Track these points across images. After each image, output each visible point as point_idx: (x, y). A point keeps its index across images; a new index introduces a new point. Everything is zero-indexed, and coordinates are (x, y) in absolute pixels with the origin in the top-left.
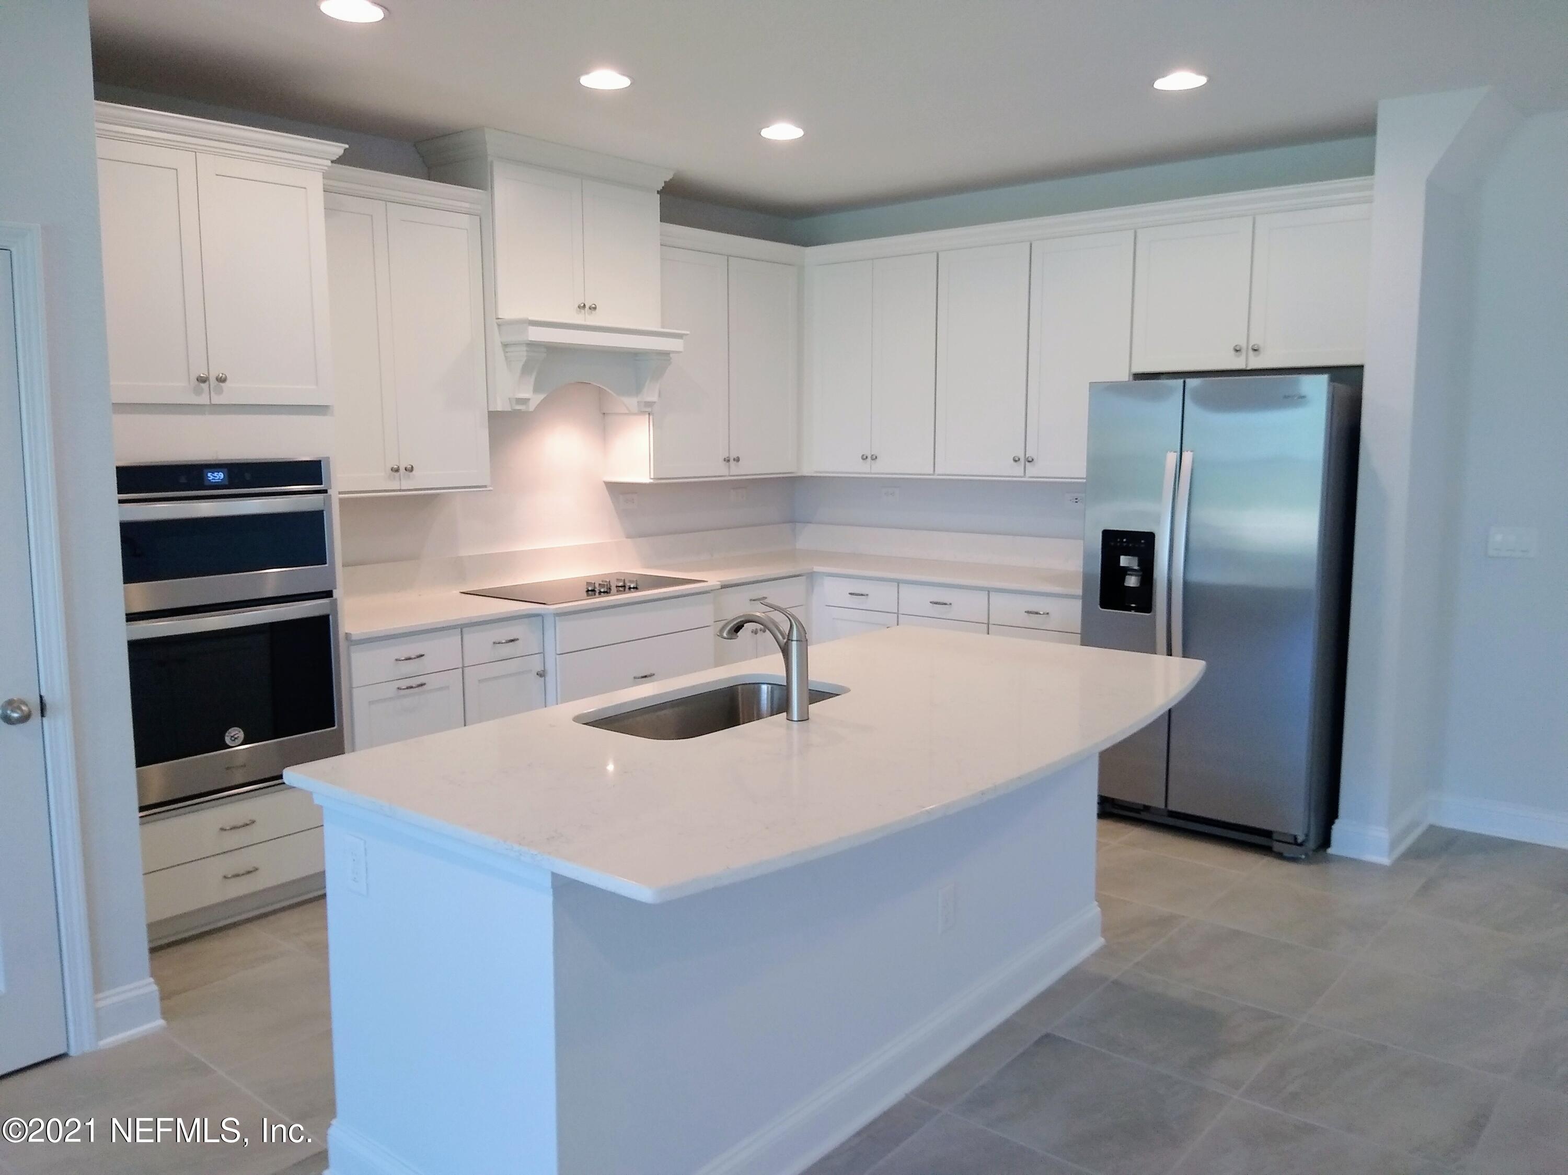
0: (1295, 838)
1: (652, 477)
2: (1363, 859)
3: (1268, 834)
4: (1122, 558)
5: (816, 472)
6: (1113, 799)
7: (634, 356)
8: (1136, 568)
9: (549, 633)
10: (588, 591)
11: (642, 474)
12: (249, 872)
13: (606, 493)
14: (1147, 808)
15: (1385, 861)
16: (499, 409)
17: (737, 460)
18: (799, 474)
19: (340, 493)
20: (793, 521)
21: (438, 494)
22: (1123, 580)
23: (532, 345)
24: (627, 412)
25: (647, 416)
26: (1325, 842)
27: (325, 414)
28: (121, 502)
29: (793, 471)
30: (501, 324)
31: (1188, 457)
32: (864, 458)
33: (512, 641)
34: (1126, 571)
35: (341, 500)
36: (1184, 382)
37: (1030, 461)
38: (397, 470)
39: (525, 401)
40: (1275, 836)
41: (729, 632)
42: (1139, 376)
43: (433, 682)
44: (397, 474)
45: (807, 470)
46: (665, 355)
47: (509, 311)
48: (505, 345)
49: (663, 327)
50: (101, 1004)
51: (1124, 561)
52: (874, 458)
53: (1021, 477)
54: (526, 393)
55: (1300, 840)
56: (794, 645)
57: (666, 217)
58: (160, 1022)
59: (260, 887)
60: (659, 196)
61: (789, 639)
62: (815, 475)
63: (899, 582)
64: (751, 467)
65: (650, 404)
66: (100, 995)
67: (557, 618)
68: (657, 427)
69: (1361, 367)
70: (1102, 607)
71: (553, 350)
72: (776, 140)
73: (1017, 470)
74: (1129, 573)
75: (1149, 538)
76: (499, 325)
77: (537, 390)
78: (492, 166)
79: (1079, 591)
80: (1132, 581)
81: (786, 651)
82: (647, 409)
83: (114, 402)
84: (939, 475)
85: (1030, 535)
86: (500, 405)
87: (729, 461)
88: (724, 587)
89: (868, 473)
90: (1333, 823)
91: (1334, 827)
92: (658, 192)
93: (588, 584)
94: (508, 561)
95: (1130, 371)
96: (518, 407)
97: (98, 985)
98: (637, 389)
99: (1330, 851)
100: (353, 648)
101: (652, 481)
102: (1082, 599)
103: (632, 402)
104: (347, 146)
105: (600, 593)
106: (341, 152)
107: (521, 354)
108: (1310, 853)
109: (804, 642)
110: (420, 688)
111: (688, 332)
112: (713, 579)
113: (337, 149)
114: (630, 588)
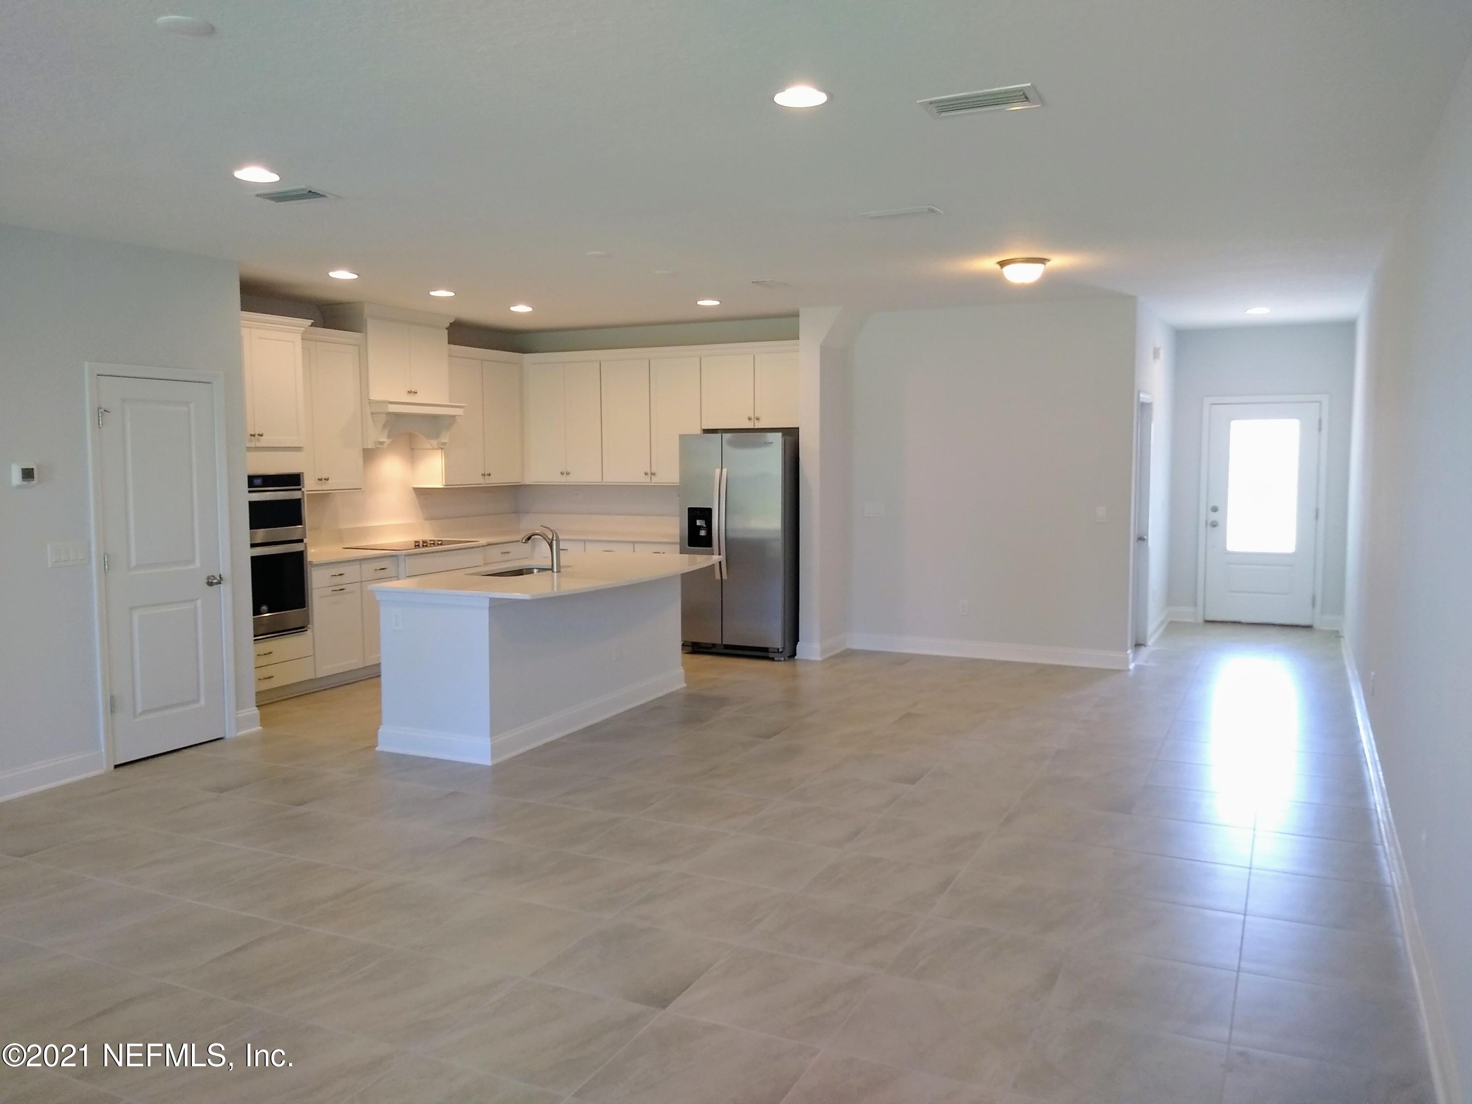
0: (778, 649)
1: (444, 484)
2: (811, 659)
3: (766, 650)
4: (698, 521)
5: (533, 482)
6: (698, 643)
7: (435, 417)
8: (705, 526)
9: (402, 566)
10: (416, 546)
11: (438, 483)
12: (269, 678)
13: (413, 493)
14: (714, 645)
15: (819, 659)
16: (370, 448)
17: (489, 475)
18: (523, 484)
19: (307, 491)
20: (516, 512)
21: (330, 493)
22: (699, 532)
23: (389, 414)
24: (431, 448)
25: (440, 450)
26: (793, 654)
27: (300, 451)
28: (250, 492)
29: (519, 481)
30: (371, 402)
31: (725, 470)
32: (562, 474)
33: (383, 569)
34: (700, 527)
35: (307, 494)
36: (722, 435)
37: (654, 474)
38: (321, 480)
39: (382, 443)
40: (770, 650)
41: (526, 540)
42: (706, 431)
43: (348, 588)
44: (320, 482)
45: (528, 481)
46: (453, 417)
47: (375, 395)
48: (372, 414)
49: (450, 402)
50: (238, 716)
51: (699, 523)
52: (568, 474)
53: (649, 483)
54: (384, 439)
55: (780, 650)
56: (554, 542)
57: (451, 342)
58: (260, 728)
59: (274, 686)
60: (447, 331)
61: (552, 540)
62: (532, 484)
63: (585, 541)
64: (497, 479)
65: (444, 444)
66: (238, 712)
67: (406, 558)
68: (447, 457)
69: (798, 428)
70: (689, 546)
71: (398, 416)
72: (517, 312)
73: (647, 480)
74: (702, 529)
75: (709, 511)
76: (369, 403)
77: (389, 437)
78: (366, 321)
79: (678, 540)
80: (703, 533)
81: (551, 546)
82: (442, 447)
83: (248, 446)
84: (605, 482)
85: (657, 515)
86: (370, 446)
87: (485, 475)
88: (489, 545)
89: (565, 482)
90: (797, 644)
91: (797, 646)
92: (447, 329)
93: (416, 542)
94: (364, 532)
95: (701, 427)
96: (379, 446)
97: (237, 709)
98: (437, 436)
99: (796, 657)
100: (313, 569)
101: (444, 487)
102: (680, 545)
103: (434, 443)
104: (313, 321)
105: (423, 546)
106: (310, 324)
107: (383, 419)
108: (787, 658)
109: (558, 541)
110: (341, 591)
111: (465, 405)
112: (483, 541)
113: (310, 322)
114: (438, 544)
